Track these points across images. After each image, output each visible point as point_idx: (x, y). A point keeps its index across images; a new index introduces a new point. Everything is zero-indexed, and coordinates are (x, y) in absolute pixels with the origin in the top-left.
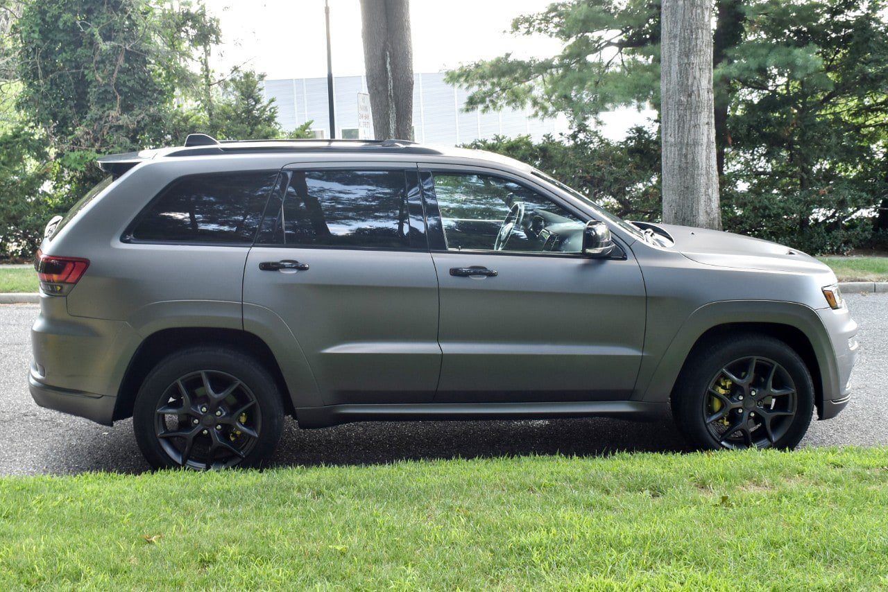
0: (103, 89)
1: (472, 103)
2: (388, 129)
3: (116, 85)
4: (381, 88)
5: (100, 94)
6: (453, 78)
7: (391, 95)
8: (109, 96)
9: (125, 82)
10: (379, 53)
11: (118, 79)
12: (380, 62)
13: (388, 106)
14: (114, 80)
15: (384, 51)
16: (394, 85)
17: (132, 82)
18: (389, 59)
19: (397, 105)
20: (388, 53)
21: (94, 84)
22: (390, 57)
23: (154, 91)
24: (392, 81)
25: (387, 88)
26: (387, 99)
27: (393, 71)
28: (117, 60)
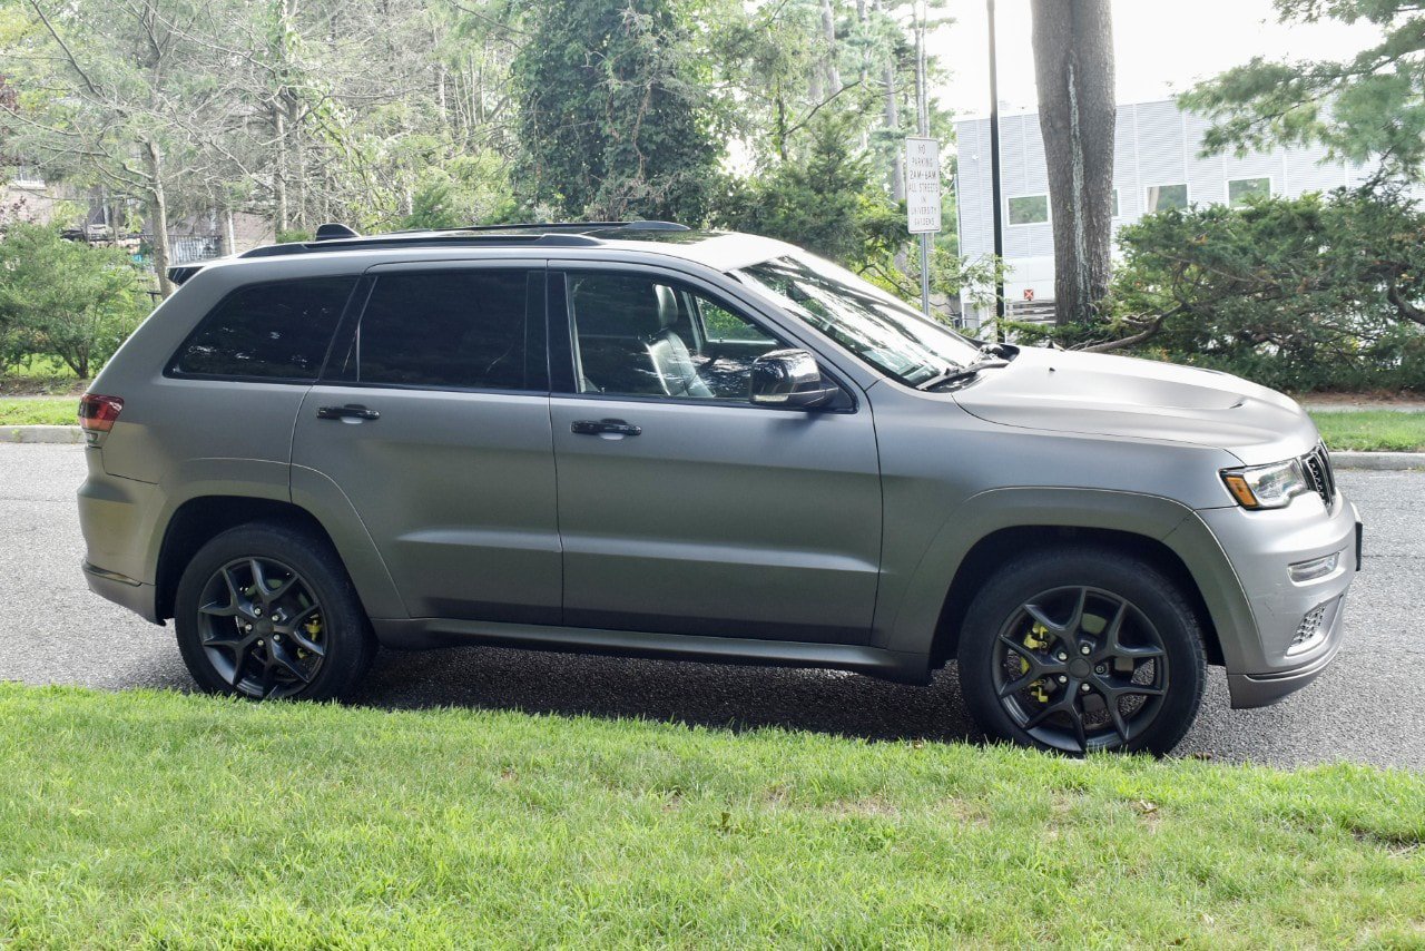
0: (621, 147)
1: (1214, 141)
2: (1071, 189)
3: (640, 141)
4: (1059, 125)
5: (618, 154)
6: (1185, 102)
7: (1075, 136)
8: (631, 158)
9: (651, 135)
10: (1057, 68)
11: (641, 131)
12: (1059, 83)
13: (1071, 152)
14: (635, 133)
15: (1065, 63)
16: (1080, 119)
17: (662, 136)
18: (1072, 76)
19: (1085, 150)
20: (1071, 68)
21: (611, 140)
22: (1075, 73)
23: (695, 146)
24: (1077, 112)
25: (1069, 124)
26: (1070, 141)
27: (1080, 96)
28: (640, 105)
